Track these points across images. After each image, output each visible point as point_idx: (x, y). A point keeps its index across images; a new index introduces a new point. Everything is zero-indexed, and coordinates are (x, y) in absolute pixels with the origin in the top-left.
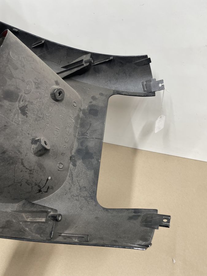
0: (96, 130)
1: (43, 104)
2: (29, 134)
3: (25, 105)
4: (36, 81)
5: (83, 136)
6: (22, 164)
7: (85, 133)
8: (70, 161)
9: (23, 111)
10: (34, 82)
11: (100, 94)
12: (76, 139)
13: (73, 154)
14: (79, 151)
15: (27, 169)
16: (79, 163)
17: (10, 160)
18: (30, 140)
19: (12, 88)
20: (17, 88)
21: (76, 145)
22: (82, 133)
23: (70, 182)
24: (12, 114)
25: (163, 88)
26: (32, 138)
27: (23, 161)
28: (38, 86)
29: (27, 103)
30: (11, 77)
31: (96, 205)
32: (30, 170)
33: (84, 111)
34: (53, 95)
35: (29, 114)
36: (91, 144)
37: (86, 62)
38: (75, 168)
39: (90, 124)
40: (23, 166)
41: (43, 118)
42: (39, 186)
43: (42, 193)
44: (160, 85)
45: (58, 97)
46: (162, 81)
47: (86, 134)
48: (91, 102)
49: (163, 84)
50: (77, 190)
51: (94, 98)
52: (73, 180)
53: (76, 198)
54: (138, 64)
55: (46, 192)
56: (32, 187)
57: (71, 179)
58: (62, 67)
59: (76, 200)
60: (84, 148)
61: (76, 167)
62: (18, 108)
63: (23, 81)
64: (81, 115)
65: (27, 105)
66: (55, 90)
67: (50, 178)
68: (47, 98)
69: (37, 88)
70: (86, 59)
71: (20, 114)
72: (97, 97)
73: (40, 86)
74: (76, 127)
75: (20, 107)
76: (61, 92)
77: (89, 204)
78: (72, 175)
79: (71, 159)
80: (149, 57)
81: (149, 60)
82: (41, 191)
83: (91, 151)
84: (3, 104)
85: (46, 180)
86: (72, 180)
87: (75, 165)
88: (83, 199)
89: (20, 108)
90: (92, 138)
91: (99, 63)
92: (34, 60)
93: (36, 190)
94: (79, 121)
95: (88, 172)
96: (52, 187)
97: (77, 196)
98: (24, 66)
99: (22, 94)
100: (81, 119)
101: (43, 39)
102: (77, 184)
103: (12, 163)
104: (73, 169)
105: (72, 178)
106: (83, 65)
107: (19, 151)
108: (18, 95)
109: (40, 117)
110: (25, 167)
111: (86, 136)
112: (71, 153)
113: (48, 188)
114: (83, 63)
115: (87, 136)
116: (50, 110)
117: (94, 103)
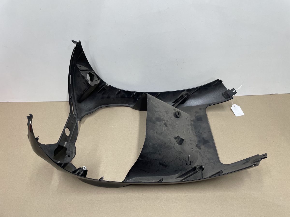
0: (205, 128)
1: (172, 120)
2: (172, 135)
4: (165, 111)
6: (174, 149)
7: (199, 131)
8: (196, 147)
9: (165, 125)
10: (165, 112)
11: (199, 109)
12: (195, 136)
13: (197, 144)
14: (199, 141)
15: (177, 151)
16: (202, 147)
19: (158, 116)
20: (159, 116)
21: (196, 139)
22: (197, 132)
23: (201, 157)
24: (162, 127)
25: (236, 92)
26: (174, 136)
27: (174, 147)
28: (167, 113)
29: (166, 121)
30: (156, 111)
31: (221, 165)
32: (179, 152)
33: (193, 121)
34: (175, 115)
35: (168, 126)
36: (205, 136)
37: (185, 95)
39: (200, 126)
40: (175, 150)
41: (175, 127)
42: (185, 161)
43: (188, 165)
44: (234, 92)
45: (178, 116)
46: (233, 89)
48: (196, 115)
49: (235, 90)
50: (207, 161)
51: (196, 112)
53: (208, 164)
54: (216, 85)
55: (190, 165)
56: (182, 161)
58: (172, 103)
59: (209, 165)
60: (202, 139)
61: (202, 149)
62: (163, 124)
63: (161, 112)
64: (193, 123)
65: (166, 122)
66: (176, 112)
67: (189, 156)
68: (173, 118)
69: (167, 114)
70: (185, 93)
71: (165, 127)
72: (198, 111)
73: (168, 113)
74: (192, 130)
76: (179, 112)
77: (217, 165)
79: (196, 146)
80: (220, 80)
81: (221, 81)
82: (188, 164)
83: (206, 139)
84: (157, 123)
85: (188, 157)
87: (200, 149)
88: (213, 163)
90: (204, 133)
91: (192, 93)
92: (161, 102)
93: (185, 164)
94: (193, 126)
95: (210, 150)
96: (192, 161)
97: (208, 163)
98: (158, 106)
99: (162, 118)
100: (194, 125)
101: (159, 92)
102: (206, 157)
103: (170, 148)
104: (200, 151)
105: (202, 155)
106: (184, 97)
107: (171, 143)
108: (161, 119)
109: (174, 127)
110: (176, 150)
111: (200, 133)
112: (195, 143)
113: (191, 162)
114: (184, 96)
116: (176, 123)
117: (198, 115)
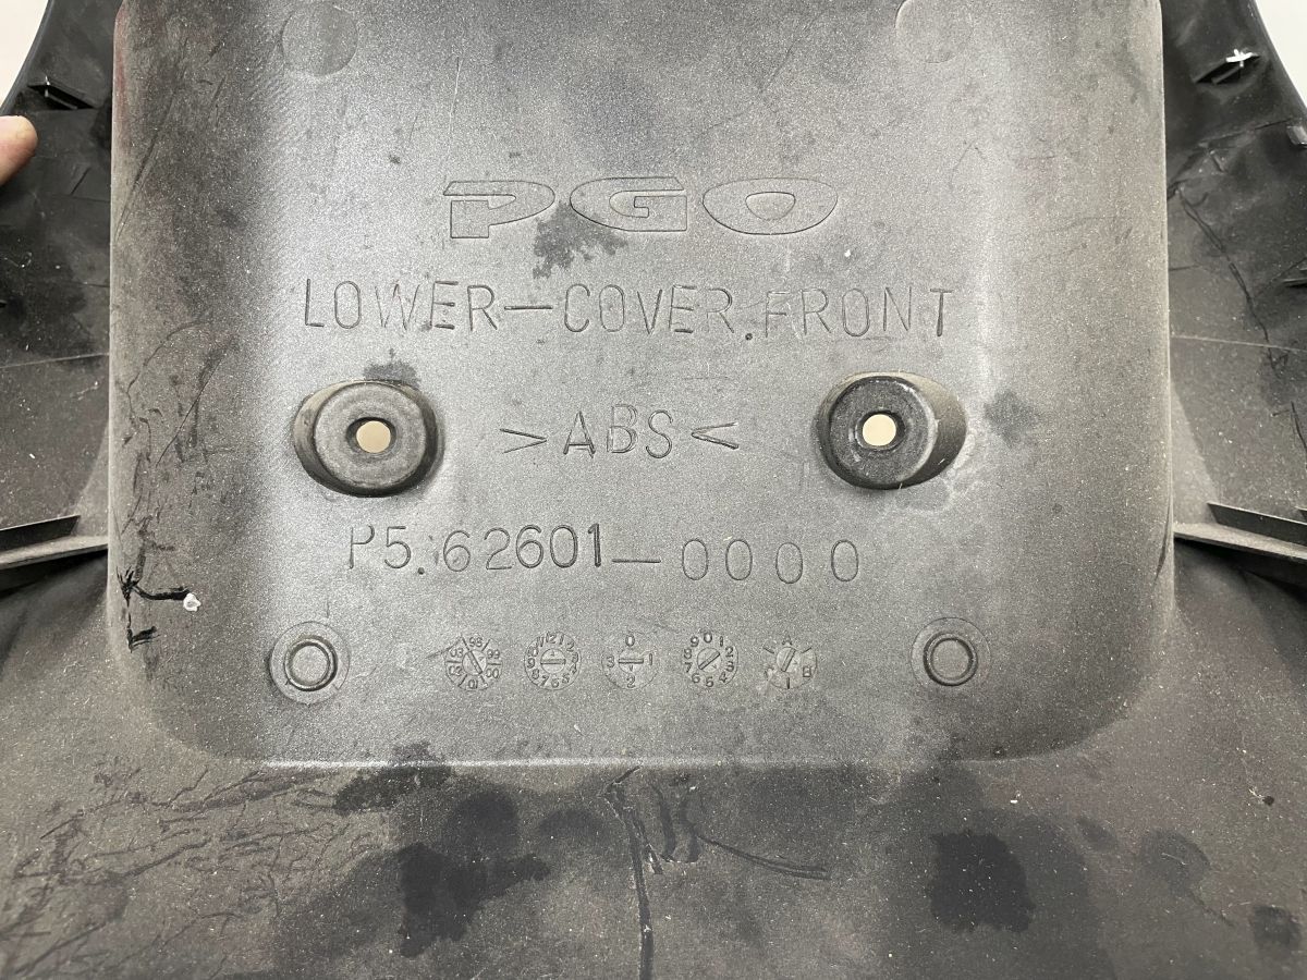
0: (749, 930)
3: (617, 233)
4: (868, 242)
5: (652, 821)
7: (693, 831)
9: (570, 233)
10: (845, 229)
15: (196, 404)
16: (373, 833)
17: (203, 275)
18: (392, 353)
22: (684, 804)
23: (202, 793)
27: (229, 356)
28: (837, 265)
32: (194, 435)
35: (569, 281)
36: (576, 907)
38: (324, 808)
39: (819, 868)
40: (202, 374)
42: (141, 559)
43: (123, 615)
47: (683, 843)
50: (108, 855)
52: (214, 811)
53: (47, 855)
55: (130, 639)
56: (131, 520)
57: (223, 797)
60: (525, 847)
61: (331, 817)
62: (562, 196)
65: (621, 243)
67: (193, 605)
69: (816, 267)
71: (527, 222)
72: (1204, 890)
75: (578, 205)
78: (262, 795)
82: (128, 597)
83: (490, 915)
85: (174, 585)
86: (217, 804)
89: (568, 210)
90: (644, 903)
93: (126, 557)
95: (261, 923)
96: (157, 660)
97: (61, 861)
102: (168, 847)
103: (195, 299)
104: (315, 792)
105: (231, 803)
111: (660, 849)
113: (148, 636)
115: (666, 856)
